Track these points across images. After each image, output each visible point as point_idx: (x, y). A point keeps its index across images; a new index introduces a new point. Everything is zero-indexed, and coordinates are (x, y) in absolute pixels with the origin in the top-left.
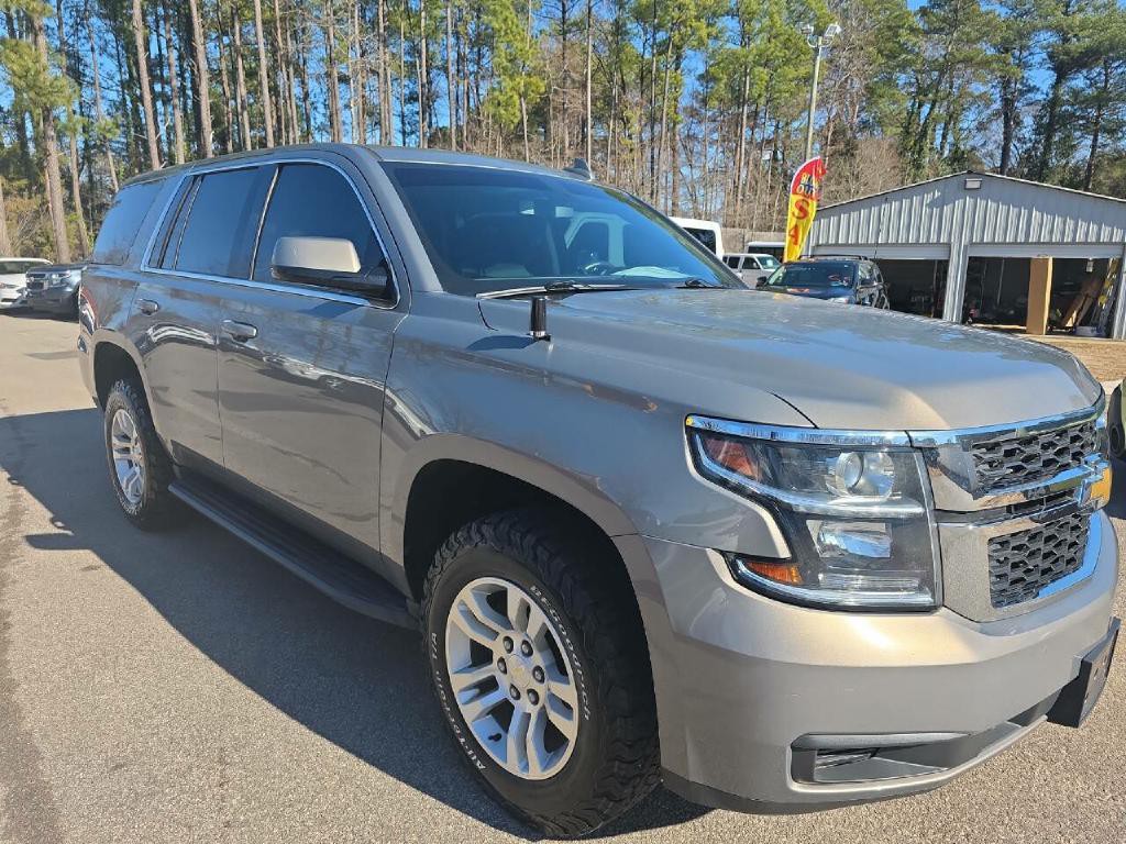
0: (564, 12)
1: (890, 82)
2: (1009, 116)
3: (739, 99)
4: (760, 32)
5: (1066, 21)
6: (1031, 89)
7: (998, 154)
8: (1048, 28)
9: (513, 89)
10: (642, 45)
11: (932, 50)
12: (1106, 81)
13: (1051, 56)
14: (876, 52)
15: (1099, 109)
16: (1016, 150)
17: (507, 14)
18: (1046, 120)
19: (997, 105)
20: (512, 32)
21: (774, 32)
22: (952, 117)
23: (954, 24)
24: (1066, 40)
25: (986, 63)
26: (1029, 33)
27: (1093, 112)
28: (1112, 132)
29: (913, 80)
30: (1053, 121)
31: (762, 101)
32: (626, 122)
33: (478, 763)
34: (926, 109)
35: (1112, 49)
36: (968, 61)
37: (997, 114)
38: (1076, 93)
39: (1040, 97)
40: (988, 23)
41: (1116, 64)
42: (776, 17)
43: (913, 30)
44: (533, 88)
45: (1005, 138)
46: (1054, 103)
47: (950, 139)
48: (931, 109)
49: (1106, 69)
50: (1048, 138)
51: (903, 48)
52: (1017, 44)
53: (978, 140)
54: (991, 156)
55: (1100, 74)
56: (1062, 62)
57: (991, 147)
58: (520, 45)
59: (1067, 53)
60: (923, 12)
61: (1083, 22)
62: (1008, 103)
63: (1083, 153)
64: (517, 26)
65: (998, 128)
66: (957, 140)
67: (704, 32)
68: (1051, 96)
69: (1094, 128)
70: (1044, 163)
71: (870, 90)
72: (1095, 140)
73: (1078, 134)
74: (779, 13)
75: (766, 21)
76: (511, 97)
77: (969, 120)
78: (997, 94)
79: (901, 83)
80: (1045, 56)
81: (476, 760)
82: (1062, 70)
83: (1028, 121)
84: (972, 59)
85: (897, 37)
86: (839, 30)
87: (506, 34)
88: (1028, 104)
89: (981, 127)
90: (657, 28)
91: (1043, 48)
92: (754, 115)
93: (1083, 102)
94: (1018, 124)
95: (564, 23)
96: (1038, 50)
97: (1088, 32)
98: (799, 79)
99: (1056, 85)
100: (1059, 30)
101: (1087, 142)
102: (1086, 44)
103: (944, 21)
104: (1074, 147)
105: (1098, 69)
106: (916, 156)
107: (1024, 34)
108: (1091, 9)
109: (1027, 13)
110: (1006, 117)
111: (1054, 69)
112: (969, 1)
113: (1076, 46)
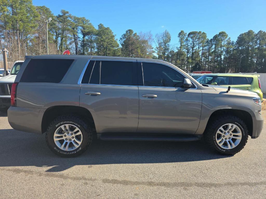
2: (76, 44)
5: (84, 25)
6: (79, 38)
8: (81, 26)
12: (91, 38)
13: (82, 32)
19: (73, 40)
22: (65, 40)
23: (64, 21)
24: (84, 29)
27: (90, 44)
28: (93, 48)
30: (84, 45)
35: (92, 32)
37: (73, 42)
38: (87, 40)
39: (81, 39)
41: (92, 35)
43: (55, 21)
45: (76, 47)
46: (83, 41)
47: (65, 45)
50: (84, 48)
51: (54, 24)
52: (76, 28)
53: (70, 47)
57: (73, 48)
59: (85, 32)
60: (57, 17)
61: (87, 26)
62: (75, 40)
65: (74, 44)
66: (67, 46)
68: (83, 40)
69: (91, 47)
70: (84, 53)
73: (88, 48)
77: (69, 42)
78: (73, 37)
82: (84, 35)
83: (79, 44)
84: (69, 30)
88: (79, 40)
89: (70, 44)
93: (88, 42)
94: (78, 44)
96: (79, 30)
97: (88, 28)
98: (31, 27)
99: (83, 37)
100: (82, 27)
101: (90, 49)
102: (88, 31)
103: (62, 20)
104: (88, 50)
105: (90, 36)
106: (61, 49)
107: (77, 26)
108: (87, 24)
109: (77, 22)
110: (75, 42)
111: (82, 34)
112: (67, 17)
113: (87, 30)
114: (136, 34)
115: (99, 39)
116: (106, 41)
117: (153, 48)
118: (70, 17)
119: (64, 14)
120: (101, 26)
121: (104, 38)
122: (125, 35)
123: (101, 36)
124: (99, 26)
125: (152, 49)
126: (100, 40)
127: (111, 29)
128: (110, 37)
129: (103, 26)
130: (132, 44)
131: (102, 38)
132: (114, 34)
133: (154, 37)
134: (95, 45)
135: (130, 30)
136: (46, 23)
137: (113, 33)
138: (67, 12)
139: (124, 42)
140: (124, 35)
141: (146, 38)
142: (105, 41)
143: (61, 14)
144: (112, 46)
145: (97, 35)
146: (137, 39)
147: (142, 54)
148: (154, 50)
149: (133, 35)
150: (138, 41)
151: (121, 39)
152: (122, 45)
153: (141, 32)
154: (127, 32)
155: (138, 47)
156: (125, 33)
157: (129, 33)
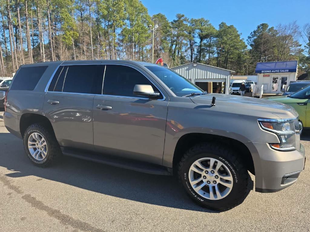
0: (82, 14)
1: (165, 39)
2: (192, 50)
3: (131, 41)
4: (136, 24)
5: (202, 28)
6: (196, 43)
7: (190, 57)
8: (198, 29)
9: (70, 35)
10: (104, 25)
11: (175, 32)
12: (210, 42)
13: (199, 35)
14: (162, 32)
15: (209, 48)
16: (194, 56)
17: (67, 14)
18: (199, 50)
19: (189, 46)
20: (68, 19)
21: (139, 25)
22: (180, 48)
23: (179, 26)
24: (202, 32)
25: (186, 36)
26: (194, 30)
27: (208, 49)
28: (212, 53)
29: (170, 39)
30: (201, 51)
31: (137, 42)
32: (101, 45)
33: (201, 200)
34: (174, 46)
35: (211, 34)
36: (183, 35)
37: (189, 48)
38: (205, 44)
39: (197, 44)
40: (186, 27)
41: (212, 38)
42: (139, 21)
43: (170, 27)
44: (75, 35)
45: (191, 54)
46: (200, 46)
47: (180, 53)
48: (176, 46)
49: (210, 39)
50: (200, 54)
51: (169, 31)
52: (192, 32)
53: (185, 54)
54: (188, 58)
55: (209, 40)
56: (201, 37)
57: (188, 55)
58: (71, 23)
59: (202, 35)
60: (172, 23)
61: (205, 28)
62: (191, 45)
63: (207, 58)
64: (70, 18)
65: (189, 51)
66: (181, 54)
67: (122, 24)
68: (200, 44)
69: (209, 52)
70: (200, 60)
71: (162, 41)
72: (209, 55)
73: (206, 53)
74: (140, 20)
75: (137, 22)
76: (70, 37)
77: (183, 49)
78: (189, 43)
79: (168, 39)
80: (198, 35)
81: (200, 200)
82: (202, 39)
83: (196, 50)
84: (184, 35)
85: (166, 28)
86: (158, 26)
87: (67, 19)
88: (195, 46)
89: (186, 51)
90: (109, 21)
91: (197, 33)
92: (135, 45)
93: (206, 46)
94: (194, 50)
95: (82, 17)
96: (196, 34)
97: (206, 30)
98: (146, 37)
99: (201, 42)
100: (200, 29)
101: (208, 55)
102: (206, 33)
103: (177, 25)
104: (205, 56)
105: (209, 39)
106: (173, 57)
107: (193, 30)
108: (206, 25)
109: (194, 25)
110: (191, 49)
111: (200, 38)
112: (182, 21)
113: (204, 33)
114: (272, 28)
115: (219, 41)
116: (228, 42)
117: (300, 45)
118: (185, 20)
119: (180, 18)
120: (222, 25)
121: (226, 39)
122: (256, 32)
123: (222, 37)
124: (220, 25)
125: (299, 47)
126: (220, 43)
127: (235, 27)
128: (233, 38)
129: (226, 25)
130: (265, 43)
131: (223, 40)
132: (238, 33)
133: (301, 29)
134: (215, 49)
135: (263, 25)
136: (153, 31)
137: (237, 31)
138: (183, 16)
139: (255, 41)
140: (254, 32)
141: (288, 32)
142: (226, 43)
143: (176, 19)
144: (235, 48)
145: (217, 37)
146: (274, 35)
147: (280, 56)
148: (302, 47)
149: (267, 30)
150: (274, 37)
151: (249, 38)
152: (251, 45)
153: (280, 25)
154: (259, 27)
155: (274, 47)
156: (256, 29)
157: (262, 28)
